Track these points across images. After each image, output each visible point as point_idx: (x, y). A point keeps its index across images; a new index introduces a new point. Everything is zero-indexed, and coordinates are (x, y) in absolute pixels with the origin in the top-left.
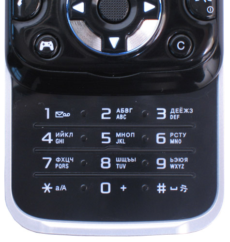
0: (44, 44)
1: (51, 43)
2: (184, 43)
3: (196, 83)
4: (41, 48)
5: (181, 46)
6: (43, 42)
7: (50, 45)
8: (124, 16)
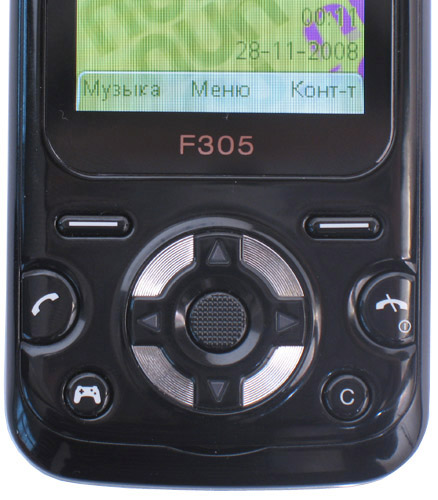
0: (81, 392)
1: (95, 389)
2: (352, 392)
3: (378, 460)
4: (77, 399)
5: (347, 397)
6: (79, 388)
7: (93, 393)
8: (238, 340)
